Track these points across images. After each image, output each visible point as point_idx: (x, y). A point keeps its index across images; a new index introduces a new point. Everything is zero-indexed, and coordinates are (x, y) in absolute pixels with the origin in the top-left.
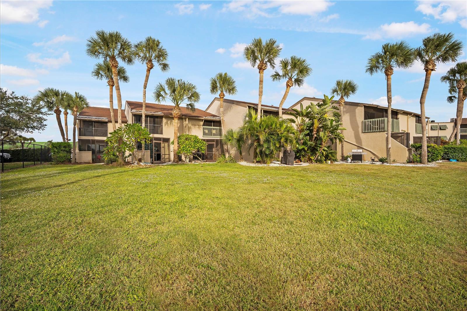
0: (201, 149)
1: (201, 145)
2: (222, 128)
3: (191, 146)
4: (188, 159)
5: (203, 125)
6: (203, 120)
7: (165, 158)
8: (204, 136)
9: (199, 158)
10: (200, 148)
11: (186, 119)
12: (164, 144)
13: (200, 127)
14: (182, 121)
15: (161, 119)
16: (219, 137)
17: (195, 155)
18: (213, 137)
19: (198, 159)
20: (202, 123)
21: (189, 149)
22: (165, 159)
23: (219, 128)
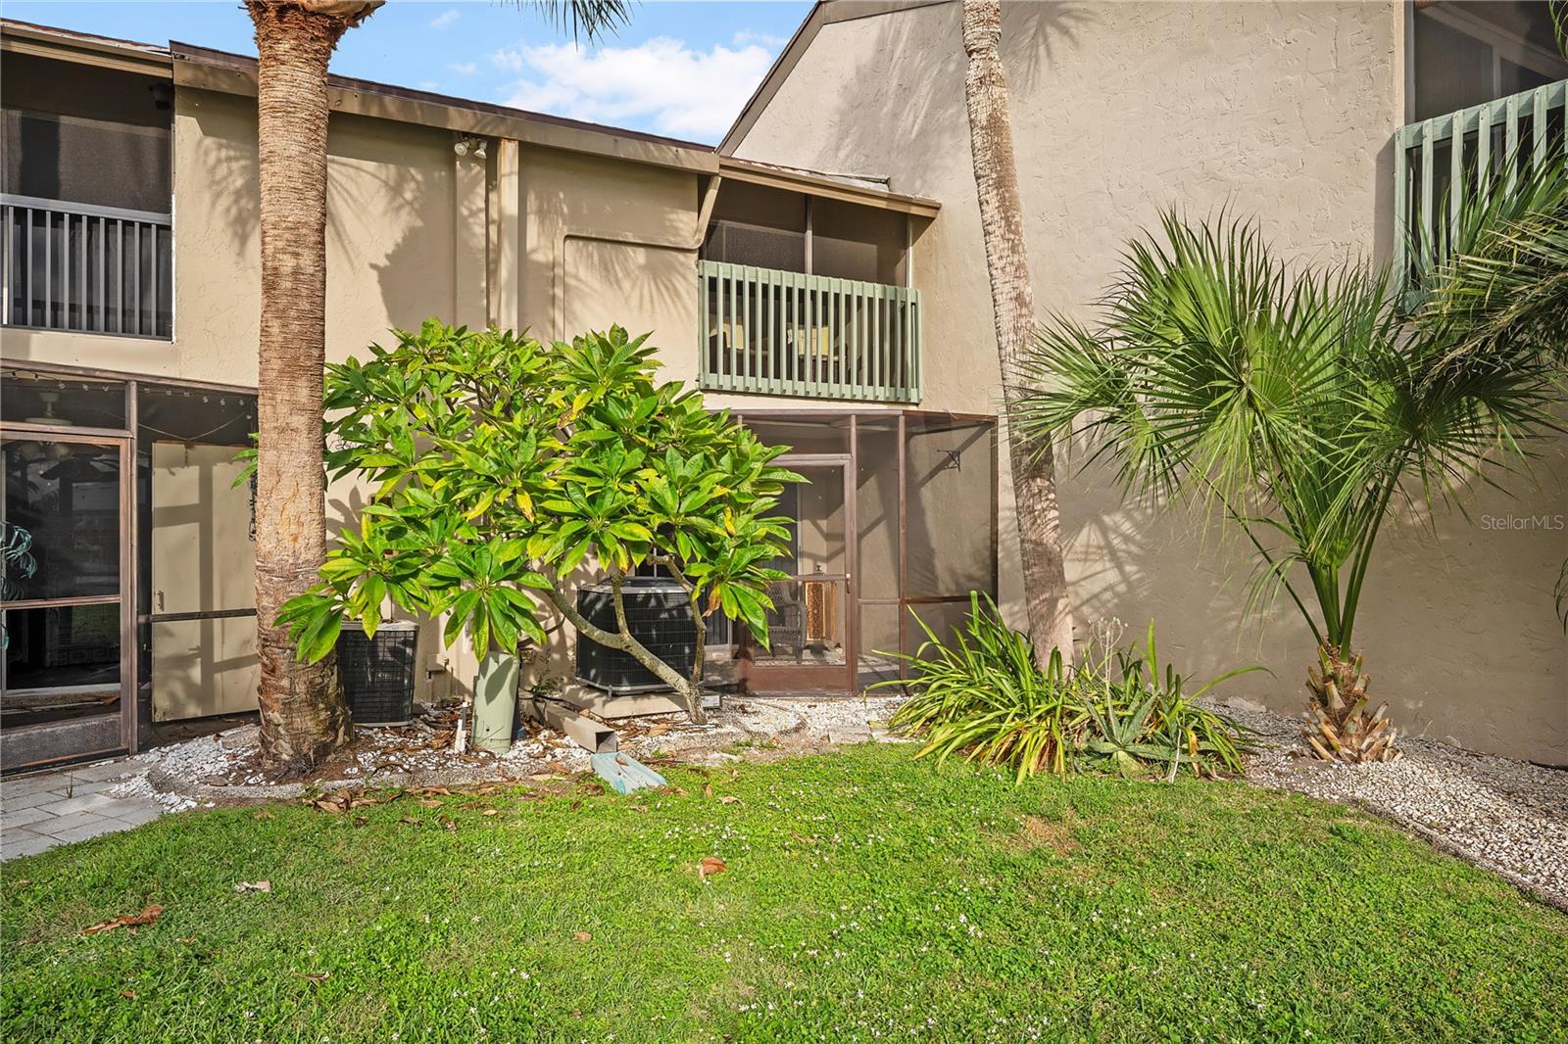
0: (711, 548)
1: (712, 486)
2: (911, 292)
3: (539, 494)
4: (505, 696)
5: (703, 253)
6: (704, 180)
7: (217, 658)
8: (713, 381)
9: (665, 671)
10: (685, 545)
11: (494, 144)
12: (193, 473)
13: (671, 268)
14: (440, 175)
15: (151, 133)
16: (882, 393)
17: (607, 622)
18: (812, 388)
19: (647, 682)
20: (689, 225)
21: (504, 551)
22: (209, 669)
23: (873, 290)
